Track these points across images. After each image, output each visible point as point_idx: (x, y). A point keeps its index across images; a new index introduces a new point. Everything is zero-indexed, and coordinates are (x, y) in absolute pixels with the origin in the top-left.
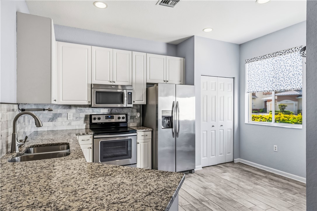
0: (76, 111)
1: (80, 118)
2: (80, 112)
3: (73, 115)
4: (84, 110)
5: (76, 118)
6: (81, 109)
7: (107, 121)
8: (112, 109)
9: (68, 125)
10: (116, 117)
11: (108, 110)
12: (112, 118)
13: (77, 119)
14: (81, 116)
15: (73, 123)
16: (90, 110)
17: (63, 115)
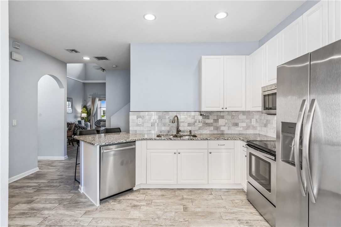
17: (271, 121)
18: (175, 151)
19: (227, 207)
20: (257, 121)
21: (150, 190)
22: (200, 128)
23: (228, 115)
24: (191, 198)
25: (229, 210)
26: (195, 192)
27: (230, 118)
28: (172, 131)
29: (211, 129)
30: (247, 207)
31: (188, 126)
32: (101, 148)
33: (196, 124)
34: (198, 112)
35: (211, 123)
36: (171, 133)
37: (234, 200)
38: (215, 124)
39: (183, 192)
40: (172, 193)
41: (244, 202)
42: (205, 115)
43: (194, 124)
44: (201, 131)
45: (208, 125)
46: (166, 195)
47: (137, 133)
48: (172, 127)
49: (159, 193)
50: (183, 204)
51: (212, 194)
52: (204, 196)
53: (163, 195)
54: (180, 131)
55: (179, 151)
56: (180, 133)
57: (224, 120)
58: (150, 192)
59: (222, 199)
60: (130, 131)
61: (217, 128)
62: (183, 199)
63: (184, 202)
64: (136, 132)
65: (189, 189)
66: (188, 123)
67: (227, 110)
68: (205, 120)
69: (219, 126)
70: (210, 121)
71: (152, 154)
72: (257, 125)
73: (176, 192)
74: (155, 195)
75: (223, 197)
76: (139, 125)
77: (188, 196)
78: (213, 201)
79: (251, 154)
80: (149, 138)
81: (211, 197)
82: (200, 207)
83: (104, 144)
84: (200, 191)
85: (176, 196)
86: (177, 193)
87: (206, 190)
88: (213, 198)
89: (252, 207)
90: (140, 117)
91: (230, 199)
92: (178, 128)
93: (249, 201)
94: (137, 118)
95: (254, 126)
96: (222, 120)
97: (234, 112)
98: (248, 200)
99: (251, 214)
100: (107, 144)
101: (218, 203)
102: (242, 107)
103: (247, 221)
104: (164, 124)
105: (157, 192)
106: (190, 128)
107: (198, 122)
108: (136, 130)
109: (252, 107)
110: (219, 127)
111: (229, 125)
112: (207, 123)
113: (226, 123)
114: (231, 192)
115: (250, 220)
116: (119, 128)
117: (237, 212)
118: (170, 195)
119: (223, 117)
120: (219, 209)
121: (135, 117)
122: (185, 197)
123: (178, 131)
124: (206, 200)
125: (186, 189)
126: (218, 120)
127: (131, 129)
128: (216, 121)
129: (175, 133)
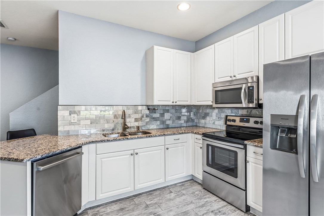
0: (219, 111)
1: (221, 118)
2: (221, 112)
3: (216, 115)
4: (224, 111)
5: (219, 118)
6: (222, 110)
7: (242, 124)
8: (252, 110)
9: (213, 124)
10: (252, 120)
11: (247, 111)
12: (248, 121)
13: (219, 120)
14: (222, 116)
15: (217, 123)
16: (229, 110)
17: (210, 114)
18: (132, 152)
19: (194, 202)
20: (194, 115)
21: (101, 207)
22: (147, 123)
23: (173, 108)
24: (155, 202)
25: (197, 203)
26: (154, 194)
27: (174, 112)
28: (117, 128)
29: (158, 123)
30: (208, 196)
31: (135, 121)
32: (35, 164)
33: (143, 119)
34: (146, 105)
35: (158, 117)
36: (116, 131)
37: (194, 193)
38: (161, 119)
39: (142, 198)
40: (132, 203)
41: (203, 192)
42: (152, 109)
43: (141, 119)
44: (148, 126)
45: (155, 119)
46: (126, 208)
47: (70, 134)
48: (117, 123)
49: (115, 207)
50: (151, 212)
51: (171, 192)
52: (165, 196)
53: (122, 209)
54: (128, 128)
55: (136, 151)
56: (127, 130)
57: (169, 114)
58: (103, 210)
59: (184, 194)
60: (59, 132)
61: (163, 122)
62: (147, 206)
63: (151, 210)
64: (68, 133)
65: (146, 192)
66: (135, 119)
67: (177, 104)
68: (152, 114)
69: (164, 120)
70: (157, 115)
71: (103, 160)
72: (195, 118)
73: (135, 200)
74: (112, 212)
75: (184, 192)
76: (72, 124)
77: (150, 201)
78: (178, 200)
79: (208, 145)
80: (99, 140)
81: (173, 195)
82: (171, 211)
83: (40, 157)
84: (158, 192)
85: (137, 205)
86: (137, 200)
87: (164, 189)
88: (176, 196)
89: (211, 194)
90: (75, 112)
91: (191, 193)
92: (125, 124)
93: (206, 190)
94: (70, 114)
95: (193, 118)
96: (167, 114)
97: (177, 106)
98: (204, 188)
99: (216, 202)
100: (44, 156)
101: (184, 200)
102: (188, 101)
103: (218, 210)
104: (107, 121)
105: (112, 207)
106: (137, 124)
107: (145, 116)
108: (69, 131)
109: (197, 101)
110: (165, 122)
111: (174, 118)
112: (153, 118)
113: (171, 117)
114: (186, 185)
115: (220, 208)
116: (33, 130)
117: (205, 204)
118: (130, 206)
119: (168, 111)
120: (189, 206)
121: (67, 113)
122: (148, 203)
123: (125, 127)
124: (170, 200)
125: (143, 193)
126: (164, 114)
127: (60, 129)
128: (162, 115)
129: (120, 131)
